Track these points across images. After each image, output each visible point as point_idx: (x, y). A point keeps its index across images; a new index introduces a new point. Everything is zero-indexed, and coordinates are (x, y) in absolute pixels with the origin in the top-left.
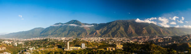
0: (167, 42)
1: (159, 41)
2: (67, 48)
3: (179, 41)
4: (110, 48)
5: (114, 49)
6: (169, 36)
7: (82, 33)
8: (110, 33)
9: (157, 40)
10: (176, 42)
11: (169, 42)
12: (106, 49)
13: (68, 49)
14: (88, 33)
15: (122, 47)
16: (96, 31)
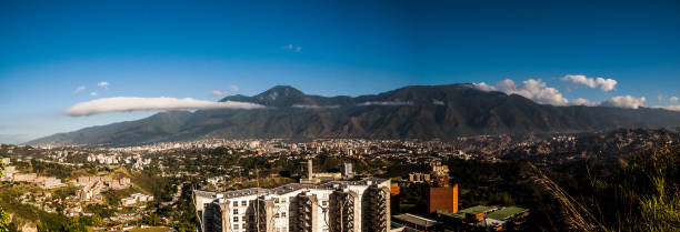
0: (564, 155)
1: (540, 151)
2: (307, 177)
3: (596, 150)
4: (418, 175)
5: (427, 177)
6: (568, 136)
7: (306, 127)
8: (393, 126)
9: (534, 148)
10: (587, 155)
11: (569, 154)
12: (408, 177)
13: (310, 178)
14: (326, 125)
15: (447, 170)
16: (350, 120)
